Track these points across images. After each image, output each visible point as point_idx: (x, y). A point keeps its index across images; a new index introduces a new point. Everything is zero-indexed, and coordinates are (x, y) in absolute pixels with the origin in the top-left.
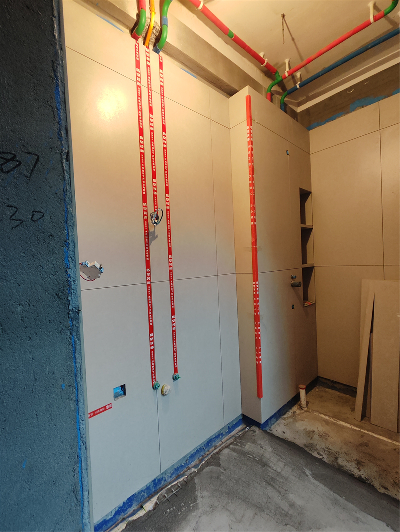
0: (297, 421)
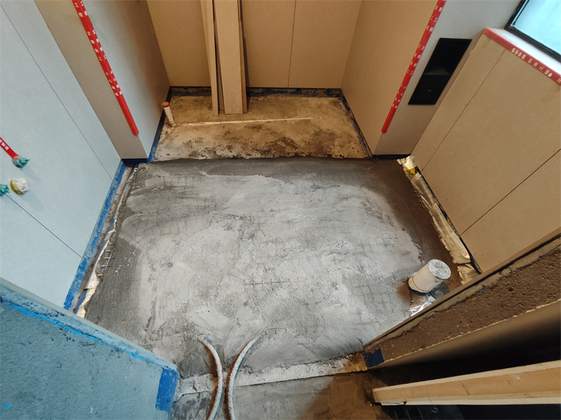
0: (173, 139)
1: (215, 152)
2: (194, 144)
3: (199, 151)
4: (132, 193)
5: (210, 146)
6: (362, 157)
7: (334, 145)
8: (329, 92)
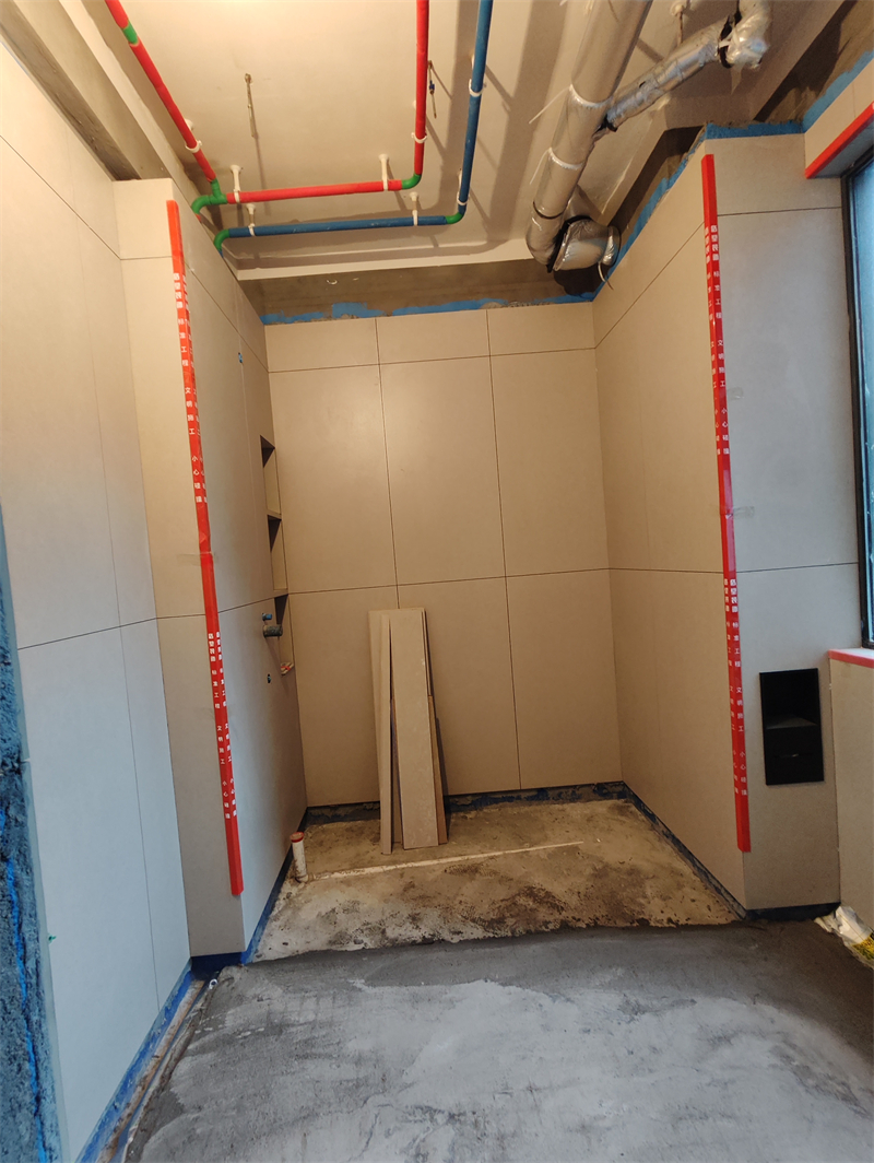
0: (299, 909)
1: (384, 932)
2: (341, 917)
3: (350, 932)
4: (191, 1047)
5: (374, 920)
6: (723, 921)
7: (645, 897)
8: (601, 791)
